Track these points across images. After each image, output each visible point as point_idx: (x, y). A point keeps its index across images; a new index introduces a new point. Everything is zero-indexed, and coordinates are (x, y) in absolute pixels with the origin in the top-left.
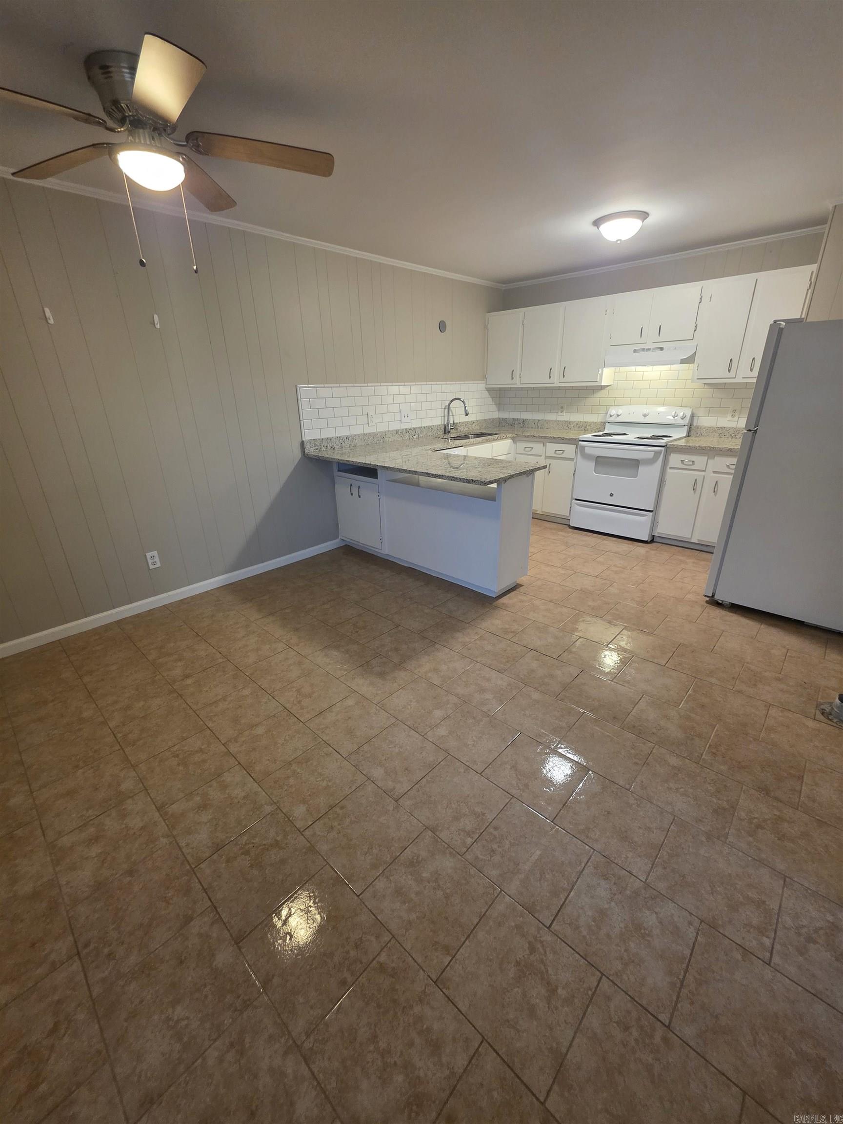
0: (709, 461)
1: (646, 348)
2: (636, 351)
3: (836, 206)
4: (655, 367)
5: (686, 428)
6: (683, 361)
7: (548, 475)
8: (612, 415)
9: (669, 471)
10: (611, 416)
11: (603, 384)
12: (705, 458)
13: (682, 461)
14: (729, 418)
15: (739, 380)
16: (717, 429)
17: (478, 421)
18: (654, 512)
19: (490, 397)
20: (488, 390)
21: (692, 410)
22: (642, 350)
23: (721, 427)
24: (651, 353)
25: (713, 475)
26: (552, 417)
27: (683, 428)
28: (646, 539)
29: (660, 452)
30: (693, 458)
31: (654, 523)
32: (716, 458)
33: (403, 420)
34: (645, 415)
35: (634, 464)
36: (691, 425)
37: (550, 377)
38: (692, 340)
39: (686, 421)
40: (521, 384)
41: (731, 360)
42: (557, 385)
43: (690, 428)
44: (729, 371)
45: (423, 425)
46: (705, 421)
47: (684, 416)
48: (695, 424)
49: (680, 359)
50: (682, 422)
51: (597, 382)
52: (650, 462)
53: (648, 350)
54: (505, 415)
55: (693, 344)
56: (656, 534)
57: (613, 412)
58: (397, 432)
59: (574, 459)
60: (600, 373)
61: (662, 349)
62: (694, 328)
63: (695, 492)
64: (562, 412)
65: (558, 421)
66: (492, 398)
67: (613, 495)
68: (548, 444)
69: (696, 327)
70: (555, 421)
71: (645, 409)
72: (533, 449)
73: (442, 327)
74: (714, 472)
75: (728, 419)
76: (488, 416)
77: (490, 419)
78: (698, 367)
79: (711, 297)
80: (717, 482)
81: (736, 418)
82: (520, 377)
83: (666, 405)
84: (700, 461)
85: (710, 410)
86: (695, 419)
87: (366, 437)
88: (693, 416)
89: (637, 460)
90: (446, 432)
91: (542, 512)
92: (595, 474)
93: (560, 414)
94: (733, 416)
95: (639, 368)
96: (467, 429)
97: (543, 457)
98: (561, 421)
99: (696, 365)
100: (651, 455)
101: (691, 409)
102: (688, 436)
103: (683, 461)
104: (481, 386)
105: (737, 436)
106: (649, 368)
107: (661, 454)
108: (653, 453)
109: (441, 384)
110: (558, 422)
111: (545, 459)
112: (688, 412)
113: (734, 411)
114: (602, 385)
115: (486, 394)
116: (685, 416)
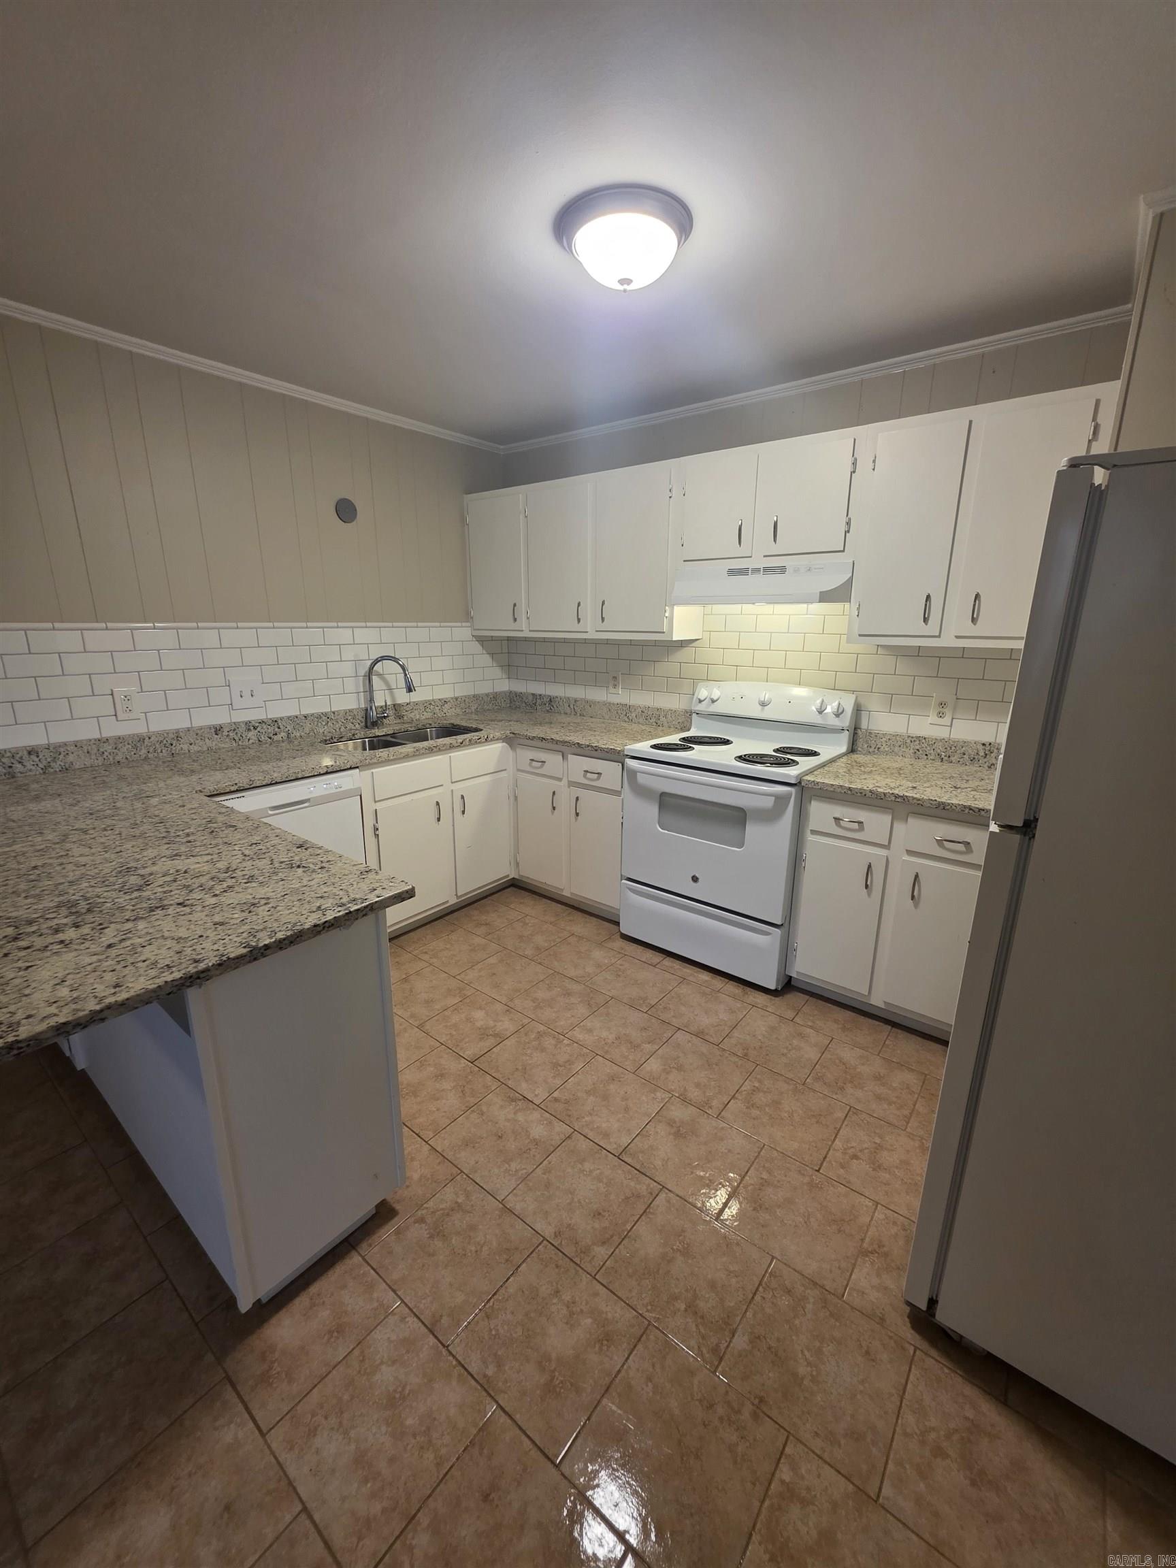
0: (895, 825)
1: (751, 567)
2: (732, 572)
3: (1162, 214)
4: (776, 606)
5: (845, 737)
6: (825, 597)
7: (576, 820)
8: (702, 699)
9: (810, 838)
10: (700, 701)
11: (677, 636)
12: (887, 818)
13: (835, 818)
14: (933, 718)
15: (947, 641)
16: (908, 741)
17: (457, 699)
18: (786, 925)
19: (484, 652)
20: (481, 640)
21: (857, 697)
22: (743, 572)
23: (917, 737)
24: (760, 578)
25: (906, 857)
26: (598, 695)
27: (842, 734)
28: (773, 987)
29: (788, 796)
30: (862, 815)
31: (787, 952)
32: (910, 820)
33: (238, 702)
34: (763, 704)
35: (735, 818)
36: (855, 729)
37: (579, 620)
38: (843, 551)
39: (846, 721)
40: (530, 631)
41: (928, 597)
42: (592, 635)
43: (855, 734)
44: (926, 620)
45: (304, 712)
46: (884, 722)
47: (840, 711)
48: (864, 725)
49: (818, 592)
50: (837, 723)
51: (664, 632)
52: (770, 815)
53: (756, 571)
54: (520, 687)
55: (846, 559)
56: (794, 975)
57: (703, 693)
58: (218, 730)
59: (620, 792)
60: (667, 615)
61: (783, 570)
62: (843, 527)
63: (869, 895)
64: (615, 686)
65: (610, 703)
66: (492, 655)
67: (697, 878)
68: (569, 756)
69: (848, 524)
70: (605, 704)
71: (765, 692)
72: (546, 763)
73: (345, 511)
74: (910, 852)
75: (930, 720)
76: (485, 689)
77: (487, 695)
78: (858, 609)
79: (874, 461)
80: (917, 876)
81: (947, 720)
82: (528, 618)
83: (803, 685)
84: (876, 823)
85: (891, 701)
86: (864, 715)
87: (108, 748)
88: (858, 710)
89: (741, 811)
90: (369, 724)
91: (572, 893)
92: (660, 830)
93: (612, 690)
94: (941, 715)
95: (748, 608)
96: (428, 715)
97: (565, 782)
98: (613, 704)
99: (854, 606)
100: (769, 803)
101: (854, 696)
102: (852, 750)
103: (839, 819)
104: (463, 632)
105: (952, 758)
106: (766, 609)
107: (791, 797)
108: (774, 798)
109: (353, 627)
110: (609, 706)
111: (569, 787)
112: (849, 704)
113: (942, 705)
114: (674, 639)
115: (477, 647)
116: (843, 711)
